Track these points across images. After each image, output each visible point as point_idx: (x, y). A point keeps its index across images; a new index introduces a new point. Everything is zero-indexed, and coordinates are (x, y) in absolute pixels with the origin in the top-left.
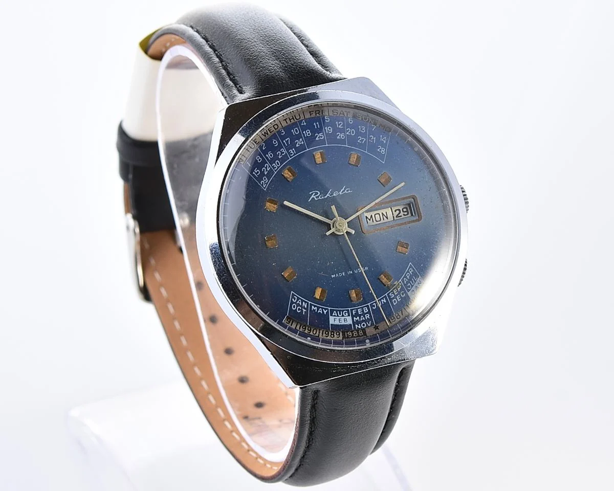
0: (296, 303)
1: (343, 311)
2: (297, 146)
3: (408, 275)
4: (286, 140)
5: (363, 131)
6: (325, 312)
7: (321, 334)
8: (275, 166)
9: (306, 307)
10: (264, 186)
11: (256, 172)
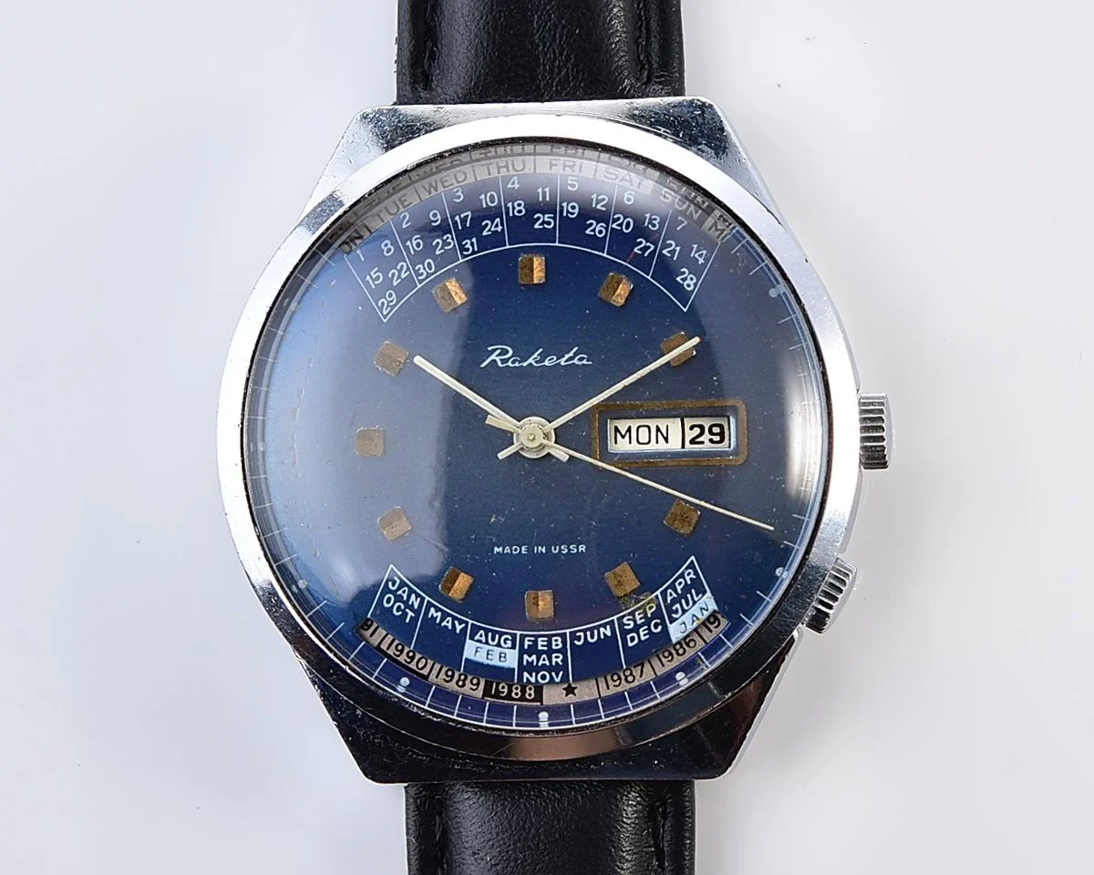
0: (394, 592)
1: (501, 634)
2: (485, 233)
3: (680, 584)
4: (462, 216)
5: (654, 226)
6: (459, 628)
7: (434, 672)
8: (422, 271)
9: (416, 607)
10: (385, 313)
11: (374, 277)
